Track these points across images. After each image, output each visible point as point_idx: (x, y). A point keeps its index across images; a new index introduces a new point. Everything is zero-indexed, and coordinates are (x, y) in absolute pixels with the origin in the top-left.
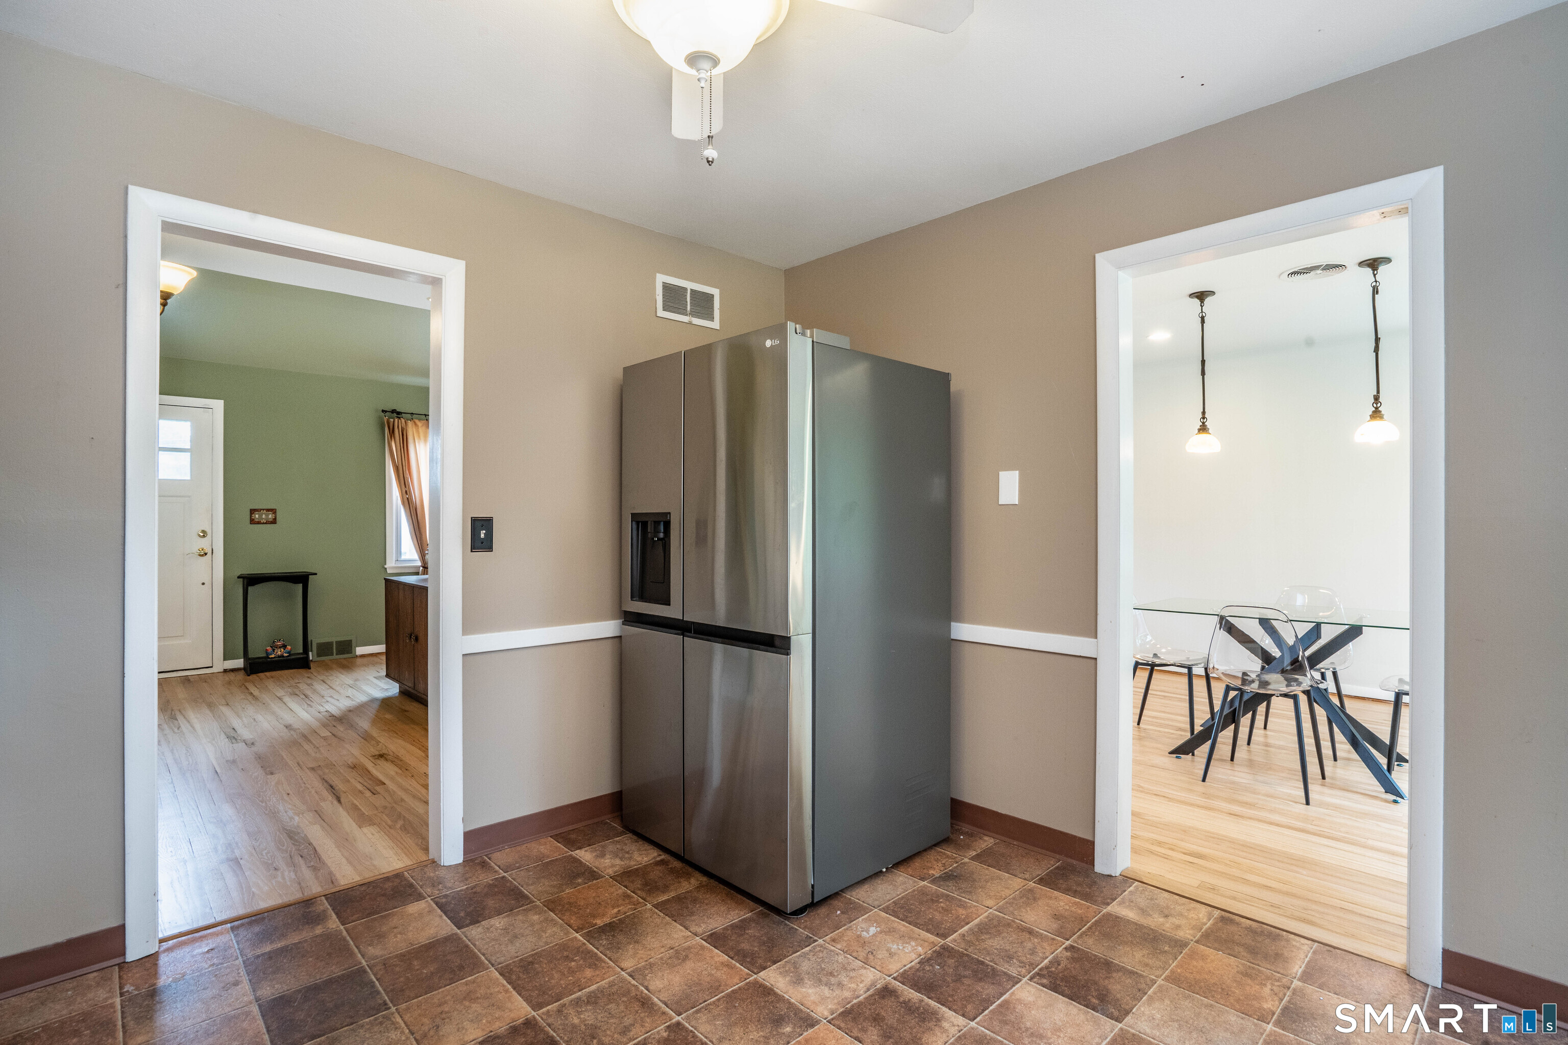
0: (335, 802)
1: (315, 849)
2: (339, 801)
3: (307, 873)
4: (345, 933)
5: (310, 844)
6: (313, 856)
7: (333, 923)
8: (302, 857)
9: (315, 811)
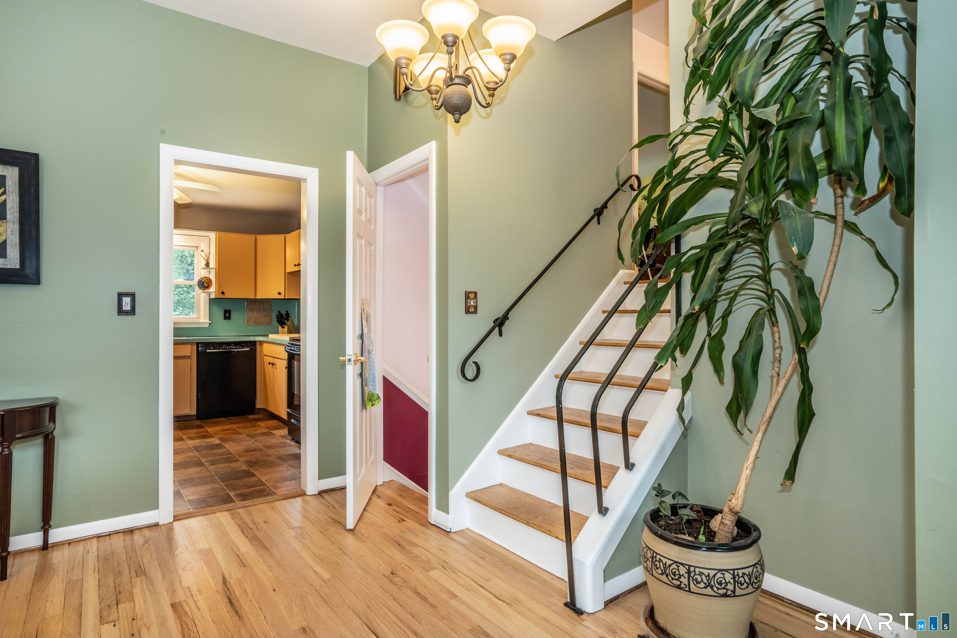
0: (227, 577)
1: (243, 533)
2: (224, 579)
3: (247, 519)
4: (227, 491)
5: (246, 537)
6: (244, 528)
7: (232, 494)
8: (251, 528)
9: (245, 567)
